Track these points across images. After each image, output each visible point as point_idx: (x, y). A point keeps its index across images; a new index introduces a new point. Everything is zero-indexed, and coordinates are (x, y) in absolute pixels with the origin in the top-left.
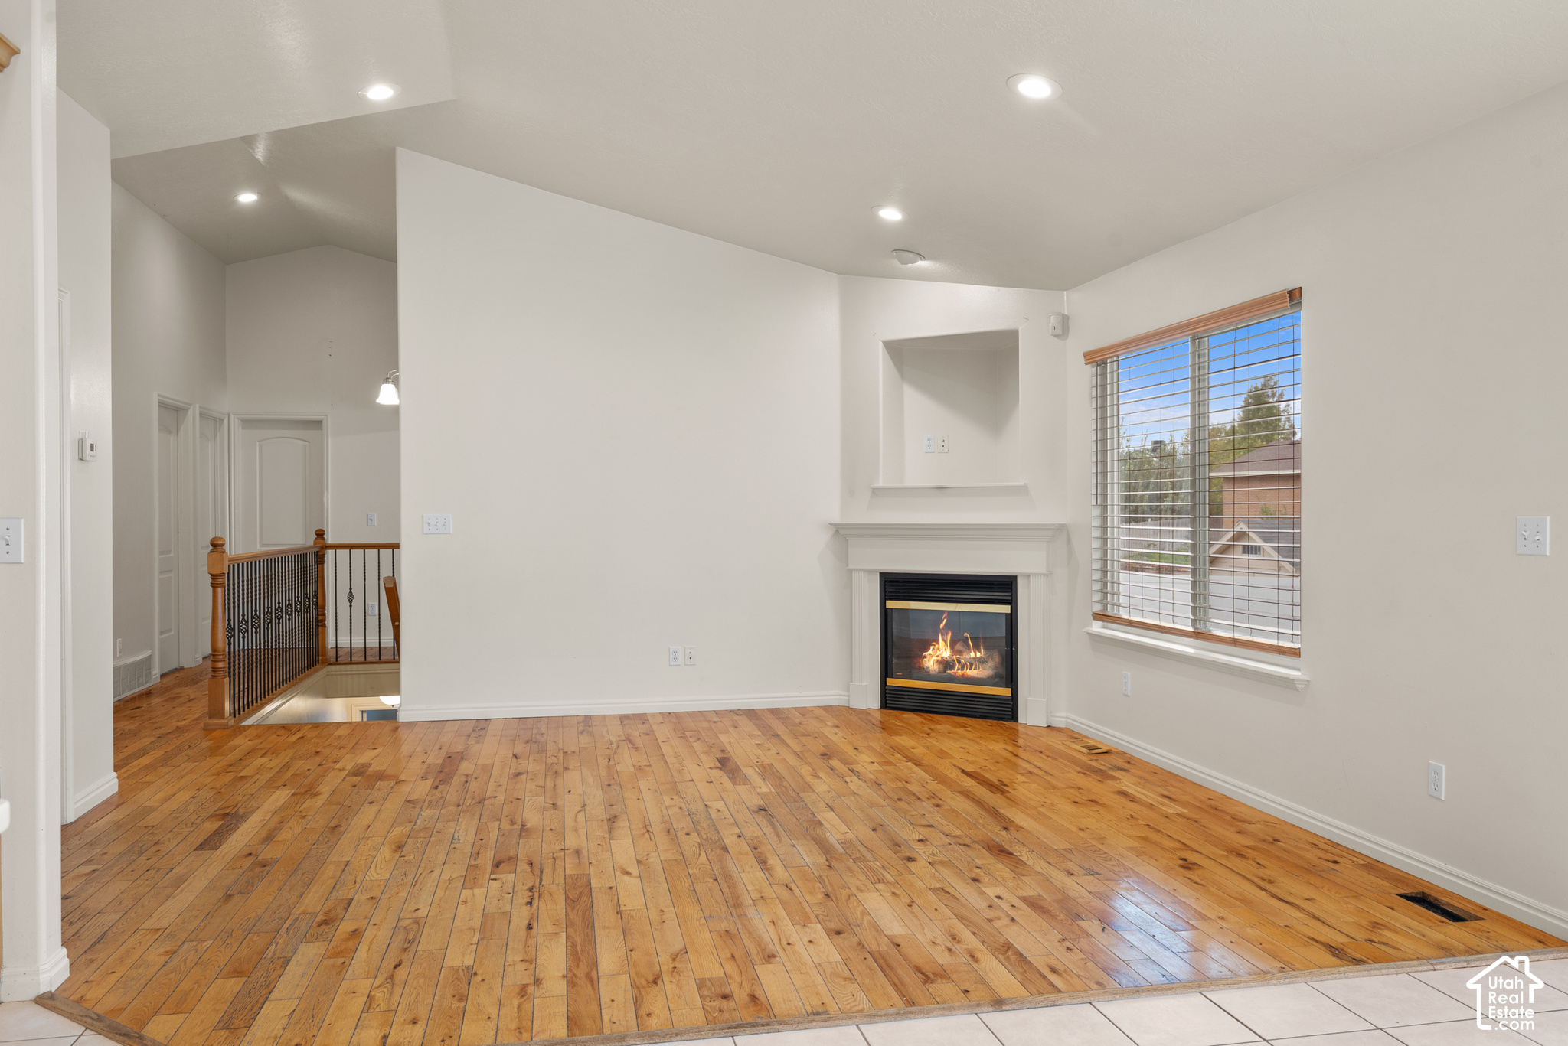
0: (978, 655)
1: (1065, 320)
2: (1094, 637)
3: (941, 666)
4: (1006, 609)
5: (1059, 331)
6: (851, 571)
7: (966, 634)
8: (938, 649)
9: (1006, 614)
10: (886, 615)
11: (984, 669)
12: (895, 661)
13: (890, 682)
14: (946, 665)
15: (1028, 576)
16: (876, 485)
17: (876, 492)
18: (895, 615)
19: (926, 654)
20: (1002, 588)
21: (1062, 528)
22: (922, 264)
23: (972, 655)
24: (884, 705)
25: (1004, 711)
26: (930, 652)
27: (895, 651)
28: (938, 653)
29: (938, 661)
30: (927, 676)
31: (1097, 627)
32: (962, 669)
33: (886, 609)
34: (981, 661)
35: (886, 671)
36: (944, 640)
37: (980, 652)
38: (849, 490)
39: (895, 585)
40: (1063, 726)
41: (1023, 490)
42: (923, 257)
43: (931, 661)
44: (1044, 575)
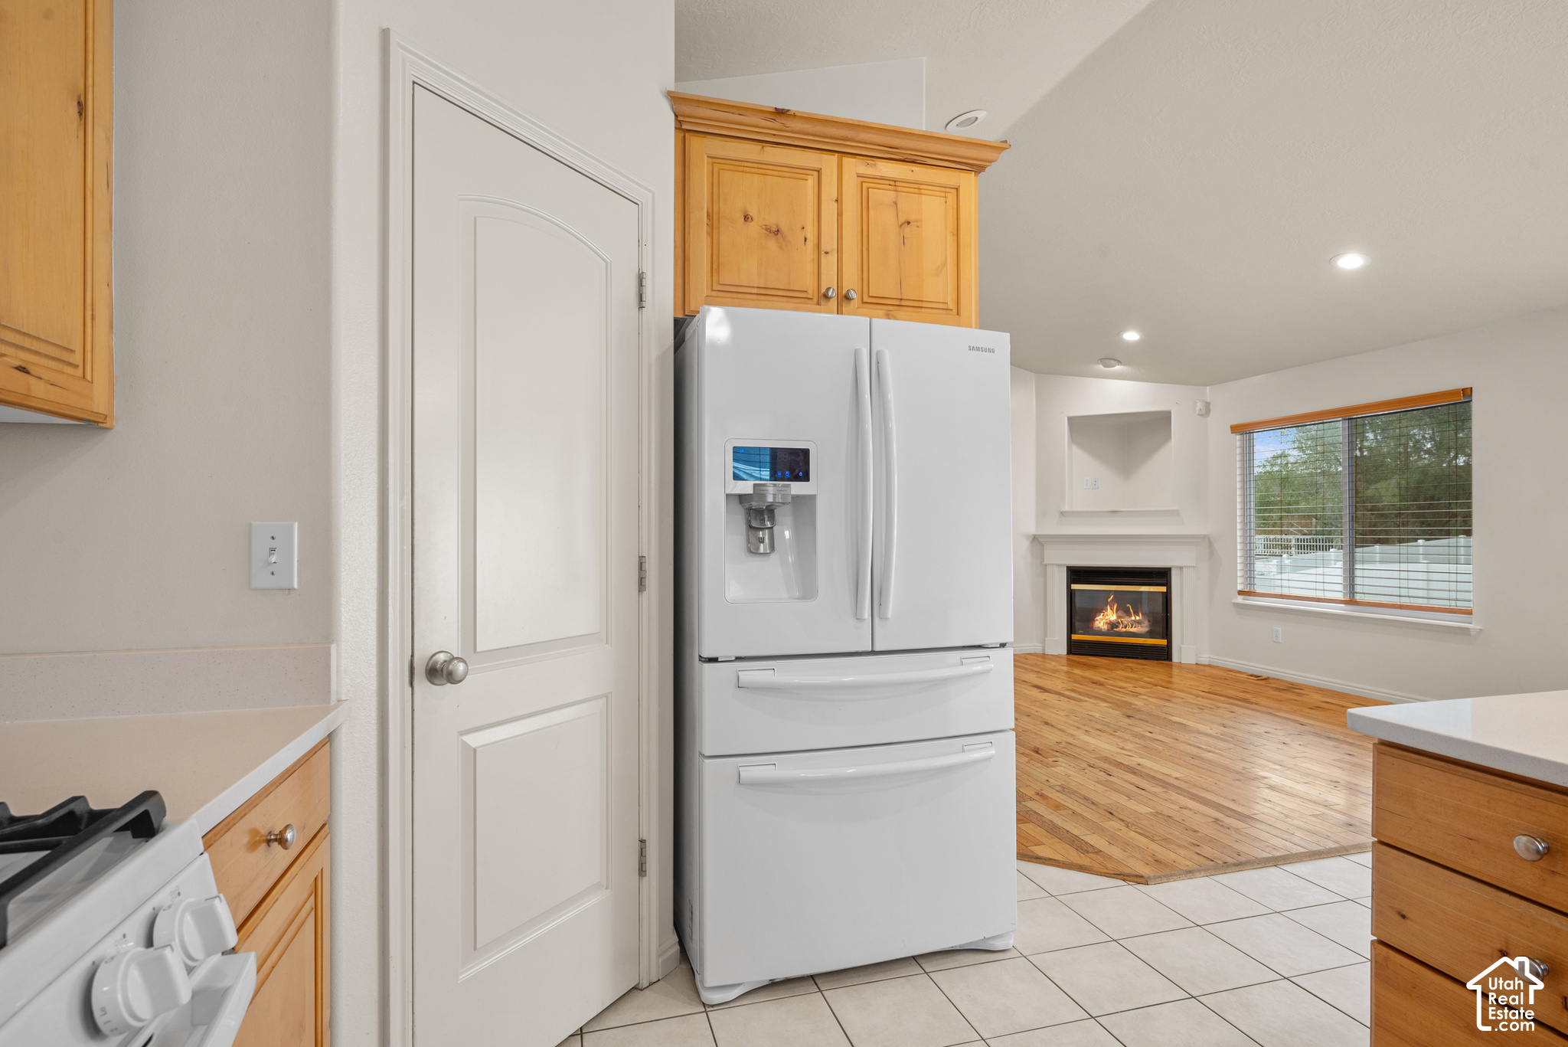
0: (1138, 618)
1: (1207, 405)
2: (1238, 606)
3: (1110, 626)
4: (1164, 589)
5: (1203, 412)
6: (1046, 565)
7: (1128, 605)
8: (1107, 615)
9: (1163, 592)
10: (1071, 594)
11: (1142, 627)
12: (1077, 624)
13: (1075, 637)
14: (1113, 625)
15: (1181, 568)
16: (1062, 510)
17: (1062, 514)
18: (1077, 594)
19: (1098, 618)
20: (1161, 576)
21: (1204, 537)
22: (1118, 368)
23: (1133, 618)
24: (1070, 652)
25: (1163, 654)
26: (1101, 617)
27: (1077, 618)
28: (1107, 617)
29: (1107, 623)
30: (1100, 633)
31: (1240, 599)
32: (1126, 627)
33: (1071, 590)
34: (1139, 622)
35: (1071, 630)
36: (1111, 609)
37: (1139, 616)
38: (1042, 513)
39: (1077, 574)
40: (1207, 663)
41: (1176, 513)
42: (1119, 362)
43: (1101, 622)
44: (1194, 567)
